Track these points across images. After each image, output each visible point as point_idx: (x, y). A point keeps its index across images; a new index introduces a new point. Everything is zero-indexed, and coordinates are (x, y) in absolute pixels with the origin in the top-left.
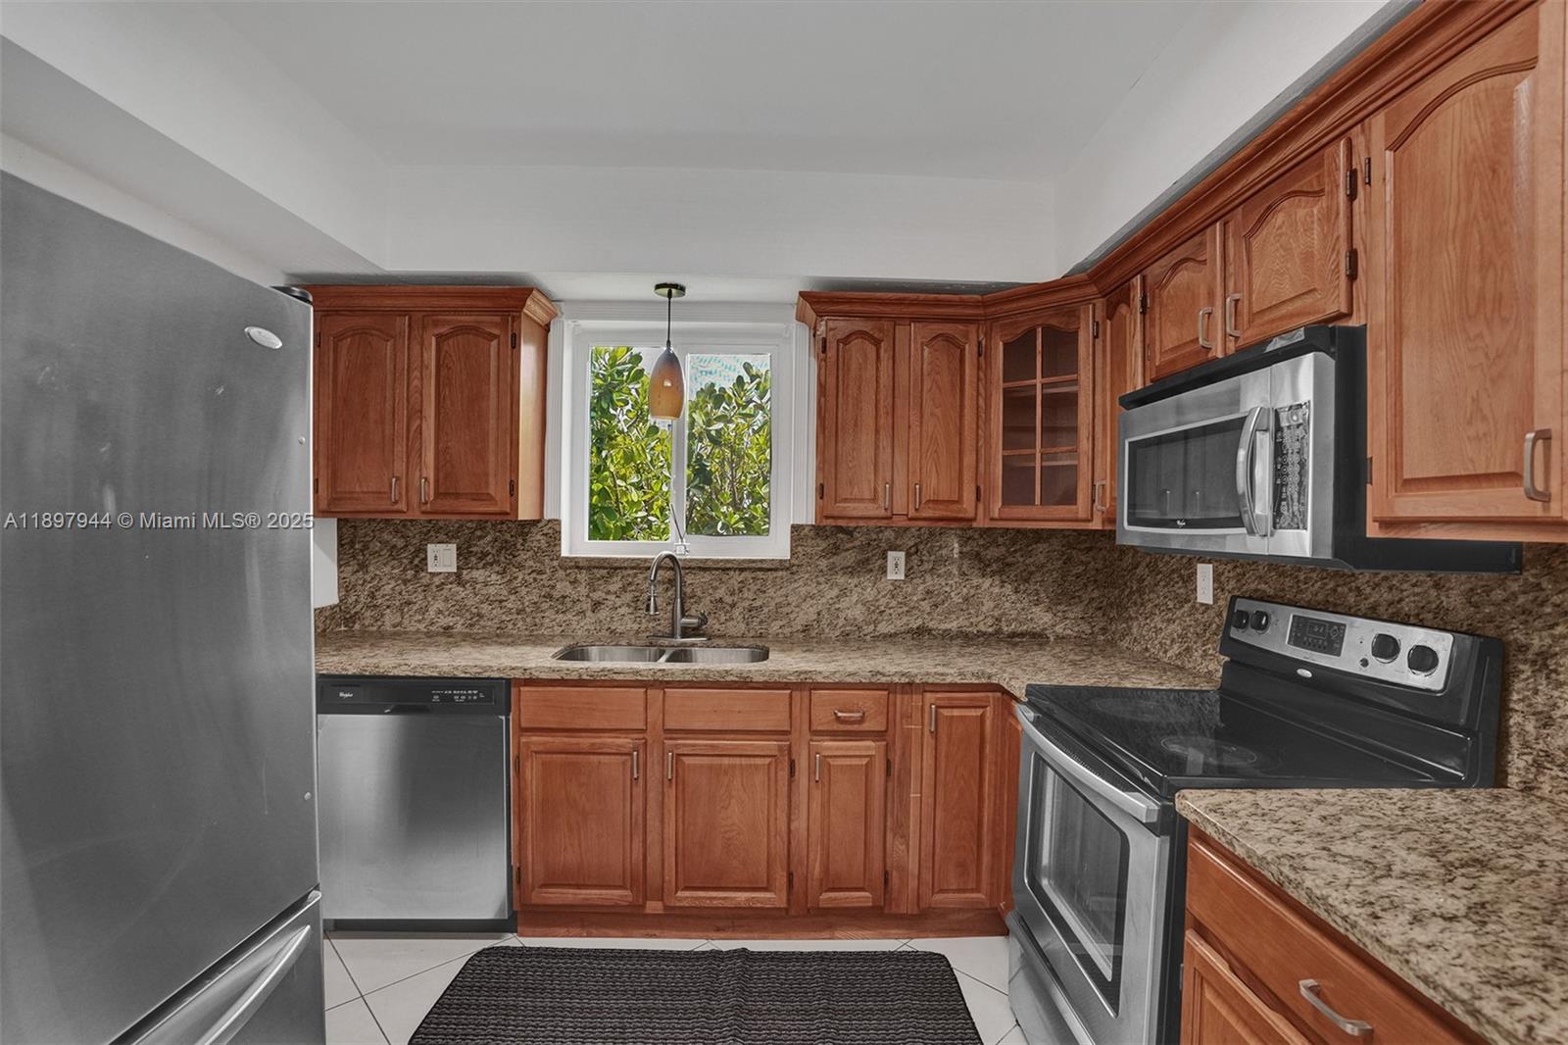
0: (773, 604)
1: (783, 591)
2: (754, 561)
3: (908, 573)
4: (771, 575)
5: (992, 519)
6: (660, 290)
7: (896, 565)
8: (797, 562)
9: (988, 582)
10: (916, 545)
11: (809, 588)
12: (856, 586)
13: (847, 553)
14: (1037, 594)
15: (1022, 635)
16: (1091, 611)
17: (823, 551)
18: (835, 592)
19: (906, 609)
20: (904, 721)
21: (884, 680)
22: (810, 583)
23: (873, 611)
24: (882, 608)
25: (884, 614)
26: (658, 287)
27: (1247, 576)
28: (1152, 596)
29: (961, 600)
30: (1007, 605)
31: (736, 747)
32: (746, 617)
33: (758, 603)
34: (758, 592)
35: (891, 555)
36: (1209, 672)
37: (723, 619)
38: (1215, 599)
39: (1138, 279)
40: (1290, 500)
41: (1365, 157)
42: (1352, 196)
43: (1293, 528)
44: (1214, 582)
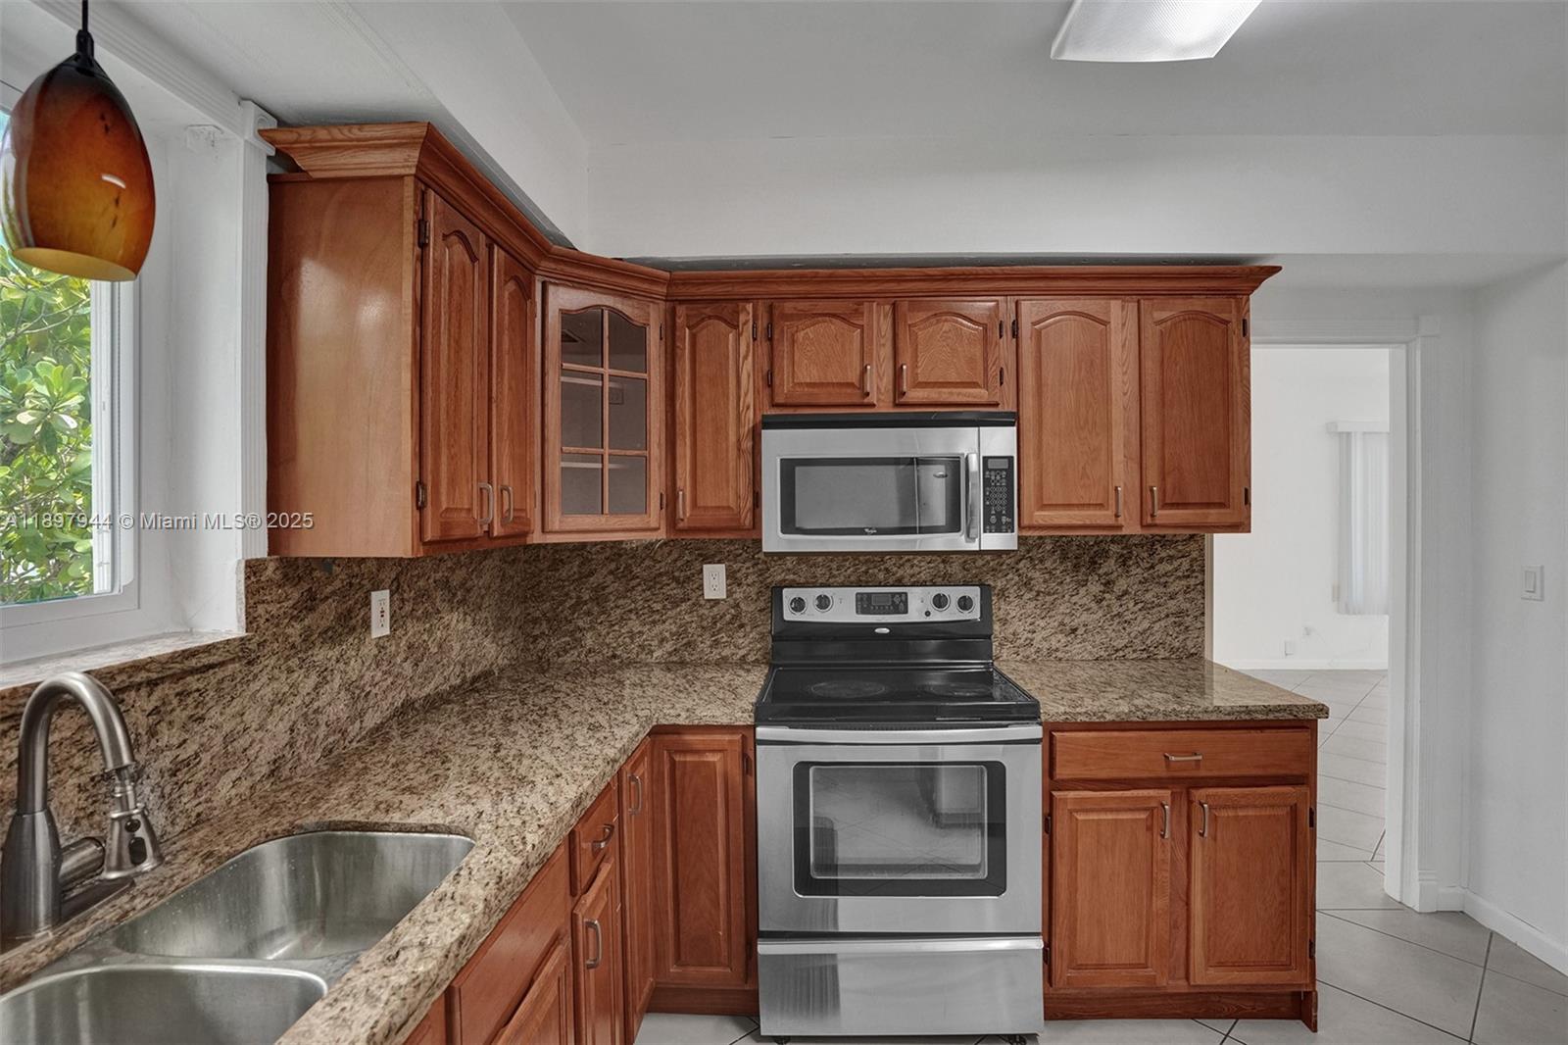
0: (219, 739)
1: (235, 706)
3: (395, 621)
4: (212, 678)
7: (381, 613)
8: (256, 639)
9: (455, 617)
10: (398, 577)
11: (275, 685)
12: (338, 661)
13: (326, 605)
14: (487, 622)
15: (478, 678)
16: (516, 632)
18: (313, 679)
19: (390, 680)
22: (277, 674)
23: (358, 698)
24: (368, 689)
25: (370, 697)
29: (436, 649)
30: (469, 643)
32: (167, 790)
33: (191, 748)
34: (189, 725)
35: (376, 597)
36: (722, 658)
38: (730, 593)
39: (751, 305)
40: (999, 515)
41: (1013, 318)
42: (1001, 336)
43: (1001, 532)
44: (727, 579)
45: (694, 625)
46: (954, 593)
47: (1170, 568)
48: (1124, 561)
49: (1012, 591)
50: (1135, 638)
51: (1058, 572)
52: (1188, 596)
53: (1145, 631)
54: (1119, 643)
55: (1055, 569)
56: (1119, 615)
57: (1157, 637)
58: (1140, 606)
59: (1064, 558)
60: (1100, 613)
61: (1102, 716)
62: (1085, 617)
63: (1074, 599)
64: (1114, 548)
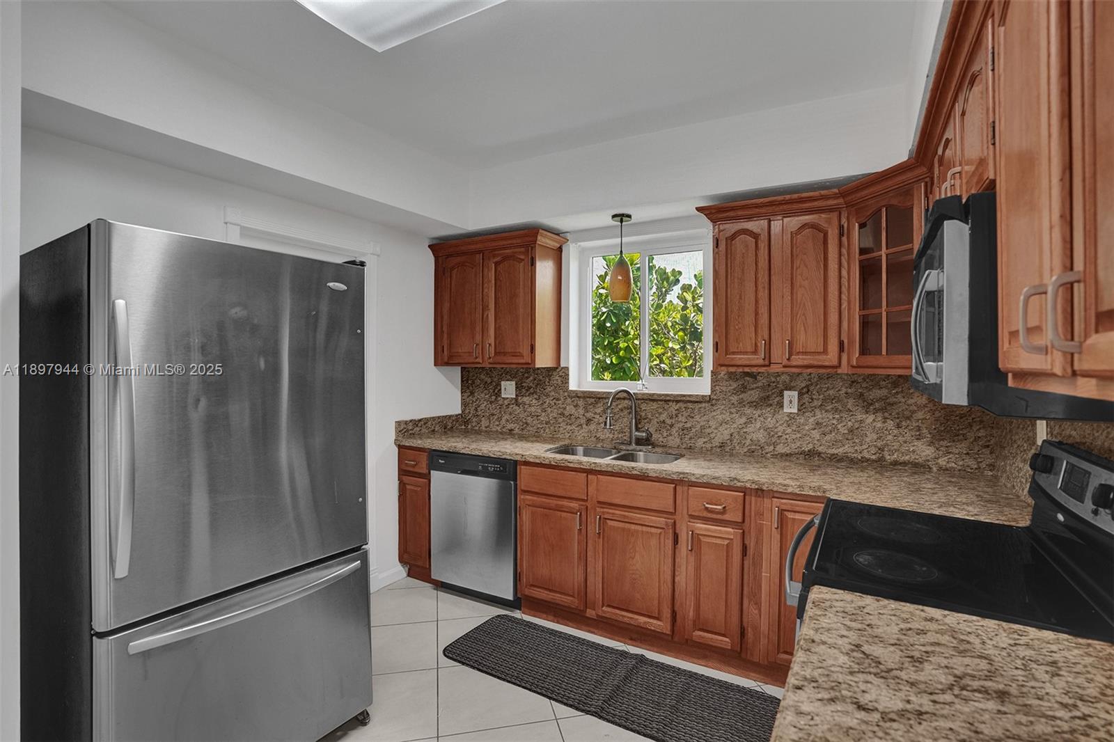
0: (699, 426)
1: (706, 418)
2: (684, 396)
3: (801, 407)
4: (697, 406)
5: (853, 367)
6: (615, 219)
7: (791, 402)
8: (715, 397)
9: (871, 418)
10: (807, 386)
11: (724, 416)
12: (759, 416)
13: (752, 392)
14: (919, 430)
15: (904, 464)
16: (976, 449)
17: (734, 389)
18: (743, 420)
19: (799, 435)
20: (757, 517)
21: (739, 484)
22: (724, 412)
23: (773, 436)
24: (780, 434)
25: (781, 438)
26: (614, 216)
29: (846, 432)
30: (890, 437)
31: (640, 519)
32: (681, 434)
33: (688, 425)
34: (688, 418)
35: (786, 393)
37: (665, 434)
44: (1047, 428)
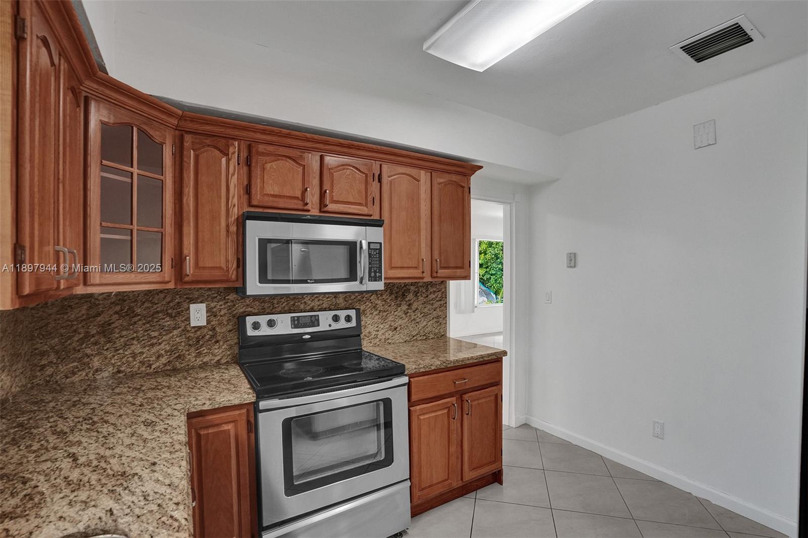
27: (237, 306)
28: (124, 333)
36: (204, 363)
38: (208, 322)
39: (237, 143)
40: (375, 272)
41: (379, 173)
42: (373, 181)
43: (376, 281)
44: (207, 312)
45: (183, 344)
46: (342, 314)
47: (434, 296)
48: (416, 294)
49: (368, 311)
50: (421, 330)
51: (389, 300)
52: (441, 309)
53: (425, 326)
54: (414, 333)
55: (387, 299)
56: (414, 319)
57: (429, 329)
58: (422, 315)
59: (391, 294)
60: (407, 320)
61: (431, 368)
62: (400, 322)
63: (396, 313)
64: (412, 288)
